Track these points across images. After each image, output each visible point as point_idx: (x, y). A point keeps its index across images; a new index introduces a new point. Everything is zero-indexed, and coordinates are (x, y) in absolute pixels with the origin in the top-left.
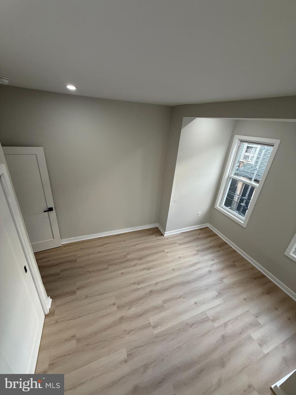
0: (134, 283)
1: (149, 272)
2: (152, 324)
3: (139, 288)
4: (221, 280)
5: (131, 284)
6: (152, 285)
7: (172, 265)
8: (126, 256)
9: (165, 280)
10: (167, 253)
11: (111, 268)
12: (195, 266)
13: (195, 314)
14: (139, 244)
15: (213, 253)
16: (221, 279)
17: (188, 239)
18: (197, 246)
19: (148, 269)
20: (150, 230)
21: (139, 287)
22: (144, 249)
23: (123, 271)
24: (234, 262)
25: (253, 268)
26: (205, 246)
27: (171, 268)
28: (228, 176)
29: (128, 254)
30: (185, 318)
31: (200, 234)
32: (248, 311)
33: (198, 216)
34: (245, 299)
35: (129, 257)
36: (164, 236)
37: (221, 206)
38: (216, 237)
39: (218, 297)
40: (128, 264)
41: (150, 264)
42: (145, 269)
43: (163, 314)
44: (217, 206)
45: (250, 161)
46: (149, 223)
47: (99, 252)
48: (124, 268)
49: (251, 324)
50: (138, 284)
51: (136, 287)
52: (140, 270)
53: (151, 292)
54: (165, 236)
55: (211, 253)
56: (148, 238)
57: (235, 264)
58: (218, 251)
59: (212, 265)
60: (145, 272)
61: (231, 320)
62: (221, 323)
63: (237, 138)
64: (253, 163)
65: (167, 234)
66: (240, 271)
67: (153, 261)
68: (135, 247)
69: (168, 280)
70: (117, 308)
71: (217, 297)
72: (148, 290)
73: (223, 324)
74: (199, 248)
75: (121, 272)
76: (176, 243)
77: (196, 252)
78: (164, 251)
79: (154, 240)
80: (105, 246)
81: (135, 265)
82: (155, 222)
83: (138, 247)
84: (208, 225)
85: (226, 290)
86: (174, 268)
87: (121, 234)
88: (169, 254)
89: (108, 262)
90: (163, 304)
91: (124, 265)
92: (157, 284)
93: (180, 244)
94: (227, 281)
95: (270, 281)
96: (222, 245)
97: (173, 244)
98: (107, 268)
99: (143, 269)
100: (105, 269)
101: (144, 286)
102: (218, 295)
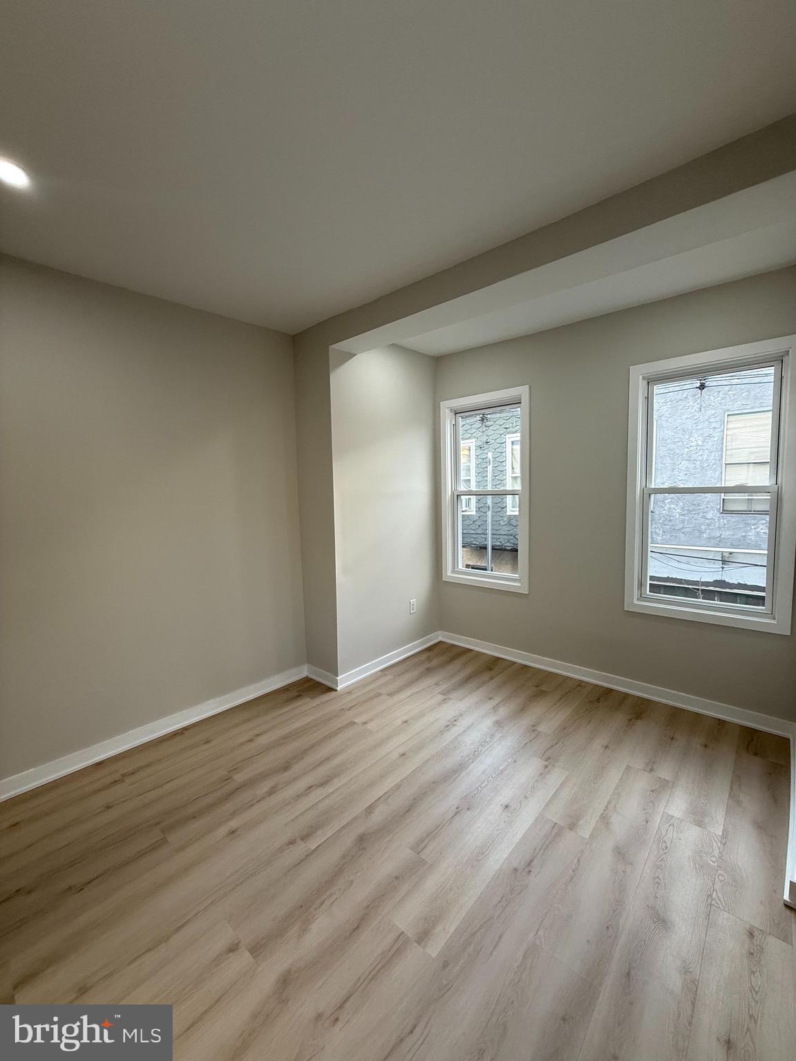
0: (292, 842)
1: (330, 789)
2: (410, 934)
3: (315, 850)
4: (533, 731)
5: (281, 850)
6: (355, 819)
7: (394, 747)
8: (228, 779)
9: (392, 789)
10: (365, 723)
11: (173, 838)
12: (455, 725)
13: (519, 836)
14: (265, 732)
15: (484, 683)
16: (533, 728)
17: (408, 676)
18: (437, 684)
19: (323, 784)
20: (286, 689)
21: (313, 844)
22: (287, 738)
23: (233, 824)
24: (537, 686)
25: (580, 684)
26: (454, 680)
27: (395, 755)
29: (235, 770)
30: (498, 859)
31: (429, 659)
32: (628, 768)
33: (412, 612)
34: (607, 747)
35: (239, 778)
36: (336, 691)
37: (458, 565)
38: (470, 655)
39: (549, 767)
40: (246, 796)
41: (323, 771)
42: (313, 788)
43: (431, 883)
44: (448, 574)
45: (466, 509)
47: (108, 807)
48: (233, 814)
49: (652, 791)
50: (305, 838)
51: (301, 849)
52: (298, 797)
53: (362, 839)
54: (339, 689)
55: (478, 688)
56: (284, 710)
57: (543, 688)
58: (492, 678)
59: (495, 709)
60: (318, 794)
61: (609, 802)
62: (593, 824)
64: (474, 513)
65: (345, 680)
66: (561, 699)
67: (328, 759)
68: (252, 745)
69: (398, 786)
70: (251, 954)
71: (547, 769)
72: (349, 840)
73: (598, 821)
74: (444, 687)
75: (223, 831)
76: (379, 695)
77: (441, 697)
78: (353, 723)
79: (309, 709)
80: (128, 780)
81: (272, 792)
82: (297, 663)
83: (263, 740)
84: (440, 636)
85: (557, 746)
86: (401, 750)
87: (185, 729)
88: (370, 726)
89: (157, 824)
90: (418, 854)
91: (229, 806)
92: (370, 810)
93: (390, 695)
94: (545, 728)
95: (626, 695)
96: (492, 666)
97: (372, 698)
98: (164, 841)
99: (306, 790)
100: (153, 849)
101: (329, 834)
102: (546, 763)
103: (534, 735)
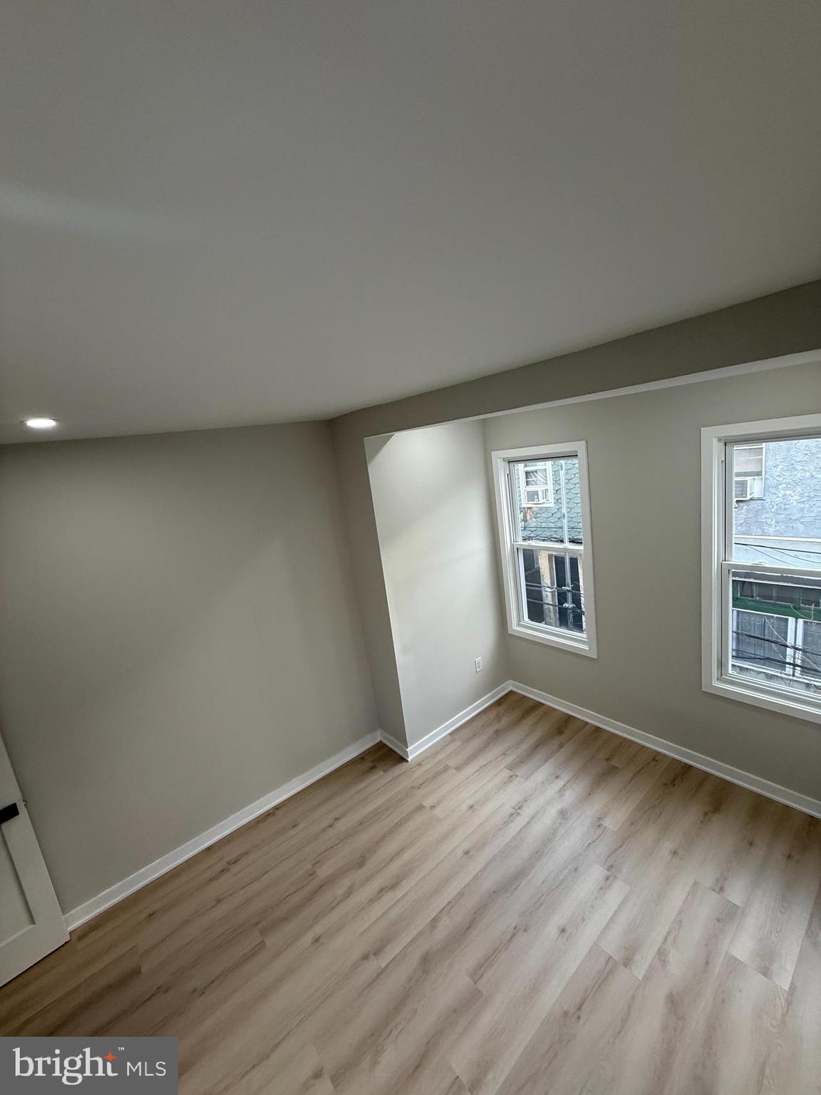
0: (365, 957)
1: (398, 893)
2: (464, 1079)
3: (386, 966)
4: (599, 826)
5: (356, 966)
6: (421, 933)
7: (458, 842)
8: (312, 874)
9: (454, 898)
10: (433, 807)
11: (273, 941)
12: (519, 814)
13: (572, 971)
14: (343, 815)
15: (552, 754)
16: (598, 823)
17: (476, 743)
18: (504, 754)
19: (394, 886)
20: (362, 758)
21: (383, 961)
22: (362, 824)
23: (318, 930)
24: (607, 760)
25: (656, 757)
26: (524, 747)
27: (460, 852)
28: (512, 546)
29: (317, 863)
30: (551, 997)
31: (498, 718)
32: (696, 883)
33: (478, 670)
34: (675, 853)
35: (323, 872)
36: (407, 761)
37: (521, 624)
38: (540, 711)
39: (611, 878)
40: (326, 897)
41: (394, 868)
42: (384, 892)
43: (487, 1019)
44: (514, 627)
45: (543, 501)
46: (356, 738)
47: (219, 901)
48: (318, 918)
49: (718, 920)
50: (377, 952)
51: (373, 966)
52: (372, 901)
53: (426, 959)
54: (409, 759)
55: (546, 760)
56: (362, 785)
57: (615, 762)
58: (561, 746)
59: (561, 792)
60: (387, 900)
61: (669, 933)
62: (649, 959)
63: (498, 457)
64: (552, 505)
65: (414, 751)
66: (633, 778)
67: (398, 854)
68: (332, 832)
69: (461, 895)
70: (333, 1083)
71: (608, 882)
72: (416, 955)
73: (654, 957)
74: (510, 759)
75: (307, 939)
76: (447, 768)
77: (506, 773)
78: (421, 807)
79: (383, 783)
80: (235, 869)
81: (348, 894)
82: (371, 730)
83: (342, 826)
84: (510, 686)
85: (622, 849)
86: (466, 846)
87: (276, 808)
88: (438, 812)
89: (256, 924)
90: (476, 983)
91: (313, 908)
92: (434, 923)
93: (458, 768)
94: (615, 821)
95: (708, 775)
96: (564, 725)
97: (439, 774)
98: (261, 946)
99: (379, 893)
100: (254, 954)
101: (397, 951)
102: (608, 873)
103: (600, 831)
